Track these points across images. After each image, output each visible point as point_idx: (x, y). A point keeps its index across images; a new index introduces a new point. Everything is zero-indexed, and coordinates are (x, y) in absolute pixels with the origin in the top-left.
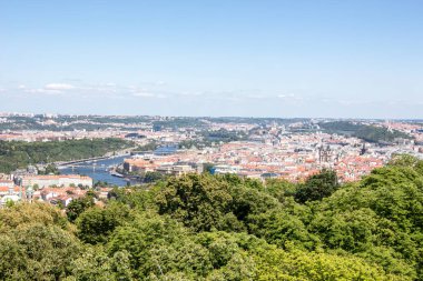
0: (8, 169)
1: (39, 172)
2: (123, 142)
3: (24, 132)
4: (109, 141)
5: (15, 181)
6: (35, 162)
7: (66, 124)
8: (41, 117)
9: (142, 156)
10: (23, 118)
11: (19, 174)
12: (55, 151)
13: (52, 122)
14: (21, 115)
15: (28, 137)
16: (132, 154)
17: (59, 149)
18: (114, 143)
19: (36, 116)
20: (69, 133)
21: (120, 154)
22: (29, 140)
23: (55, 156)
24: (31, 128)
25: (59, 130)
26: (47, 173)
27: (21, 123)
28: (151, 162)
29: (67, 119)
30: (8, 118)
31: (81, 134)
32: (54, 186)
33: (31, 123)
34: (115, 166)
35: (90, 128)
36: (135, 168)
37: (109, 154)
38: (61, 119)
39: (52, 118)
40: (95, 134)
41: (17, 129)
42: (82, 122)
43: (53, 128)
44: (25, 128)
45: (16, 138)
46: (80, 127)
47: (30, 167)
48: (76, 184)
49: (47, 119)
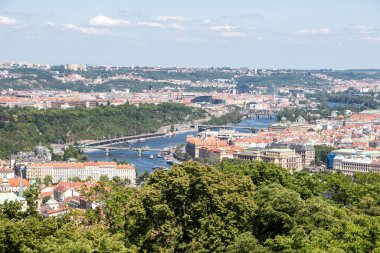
0: (7, 151)
1: (55, 157)
2: (188, 110)
3: (34, 93)
4: (165, 108)
5: (17, 170)
6: (48, 141)
7: (99, 81)
8: (61, 69)
9: (215, 133)
10: (33, 70)
11: (22, 159)
12: (79, 123)
13: (78, 77)
14: (30, 65)
15: (39, 100)
16: (201, 130)
17: (87, 120)
18: (173, 112)
19: (54, 69)
20: (103, 95)
21: (182, 129)
22: (40, 106)
23: (80, 132)
24: (45, 87)
25: (88, 90)
26: (65, 159)
27: (30, 78)
28: (231, 143)
29: (101, 72)
30: (11, 71)
31: (121, 97)
32: (76, 180)
33: (45, 78)
34: (172, 148)
35: (136, 87)
36: (204, 152)
37: (164, 130)
38: (93, 72)
39: (79, 72)
40: (144, 97)
41: (23, 88)
42: (124, 77)
43: (80, 87)
44: (36, 87)
45: (21, 102)
46: (121, 85)
47: (40, 148)
48: (110, 177)
49: (69, 72)
